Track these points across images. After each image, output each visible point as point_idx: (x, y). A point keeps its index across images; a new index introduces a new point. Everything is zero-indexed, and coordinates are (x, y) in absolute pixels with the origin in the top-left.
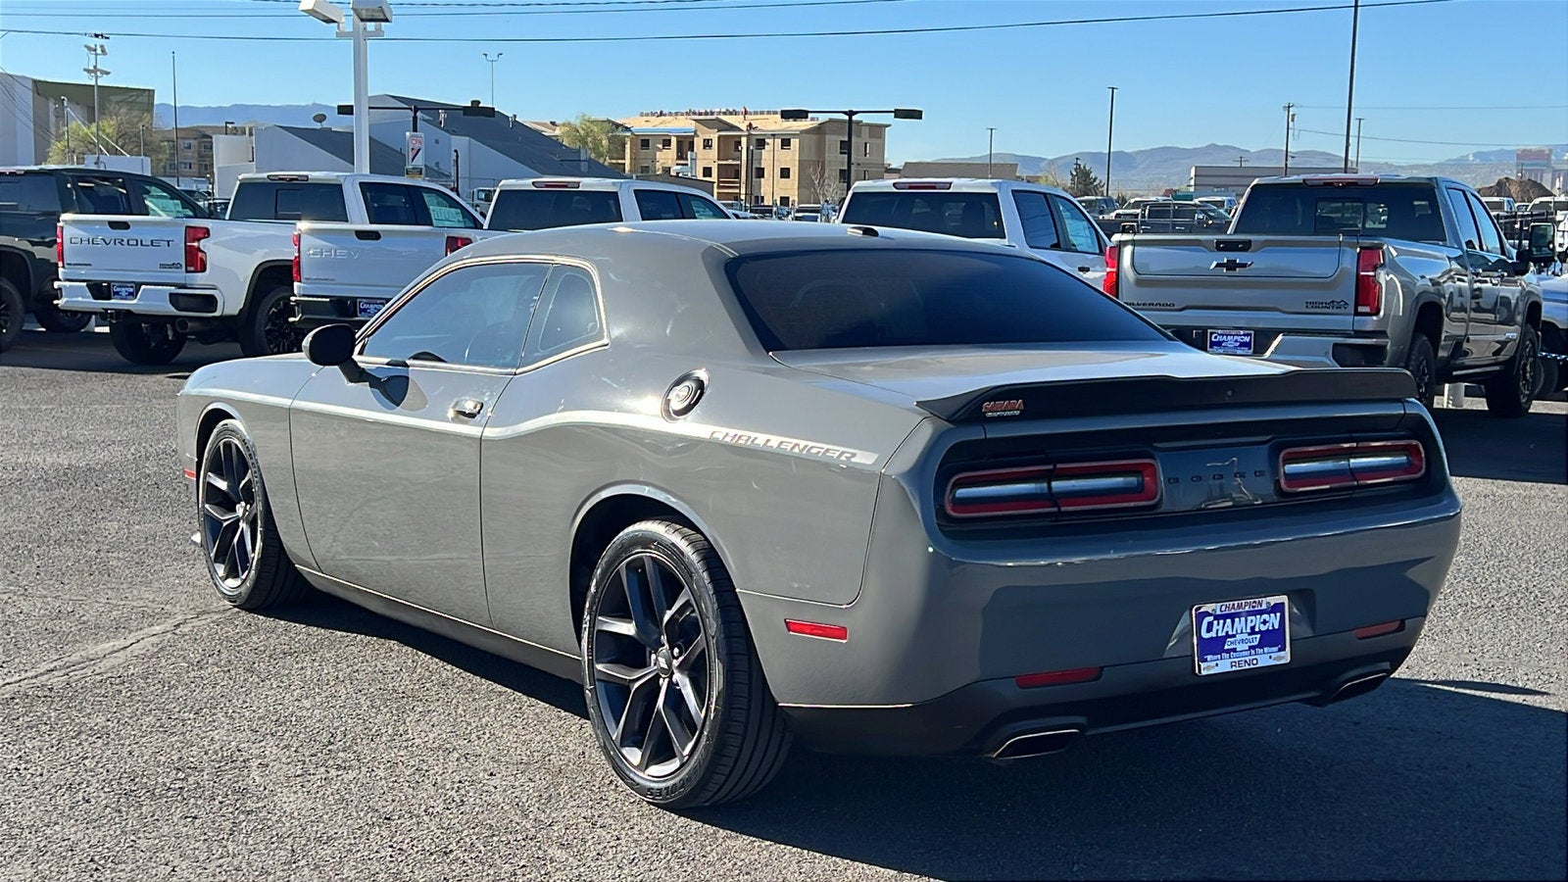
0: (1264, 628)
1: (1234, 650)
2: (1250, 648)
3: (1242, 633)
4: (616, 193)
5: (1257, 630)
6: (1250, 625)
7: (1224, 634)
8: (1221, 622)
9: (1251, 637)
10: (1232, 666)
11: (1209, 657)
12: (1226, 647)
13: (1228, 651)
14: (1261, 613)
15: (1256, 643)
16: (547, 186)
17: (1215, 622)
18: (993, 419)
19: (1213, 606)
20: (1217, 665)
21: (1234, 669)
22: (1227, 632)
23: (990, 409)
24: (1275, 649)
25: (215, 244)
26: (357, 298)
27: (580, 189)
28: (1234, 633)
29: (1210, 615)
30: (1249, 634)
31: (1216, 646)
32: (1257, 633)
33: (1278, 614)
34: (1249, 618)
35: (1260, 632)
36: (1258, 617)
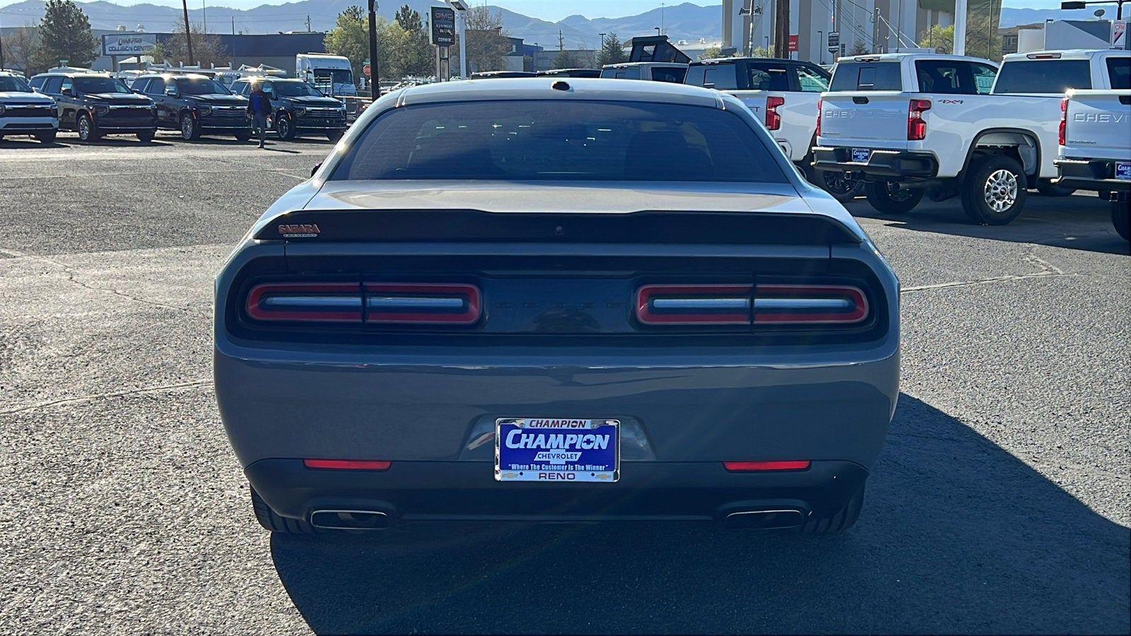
0: (586, 447)
1: (548, 463)
2: (567, 463)
3: (558, 448)
4: (1089, 61)
5: (578, 447)
6: (568, 442)
7: (535, 447)
8: (532, 436)
9: (569, 453)
10: (540, 477)
11: (514, 466)
12: (536, 459)
13: (540, 463)
14: (585, 432)
15: (577, 460)
16: (1037, 57)
17: (524, 436)
18: (291, 240)
19: (523, 421)
20: (521, 474)
21: (543, 479)
22: (539, 446)
23: (290, 232)
24: (602, 468)
25: (786, 109)
26: (853, 147)
27: (1061, 59)
28: (548, 447)
29: (516, 428)
30: (567, 450)
31: (526, 457)
32: (578, 450)
33: (607, 437)
34: (569, 436)
35: (582, 450)
36: (581, 436)
